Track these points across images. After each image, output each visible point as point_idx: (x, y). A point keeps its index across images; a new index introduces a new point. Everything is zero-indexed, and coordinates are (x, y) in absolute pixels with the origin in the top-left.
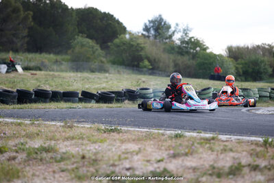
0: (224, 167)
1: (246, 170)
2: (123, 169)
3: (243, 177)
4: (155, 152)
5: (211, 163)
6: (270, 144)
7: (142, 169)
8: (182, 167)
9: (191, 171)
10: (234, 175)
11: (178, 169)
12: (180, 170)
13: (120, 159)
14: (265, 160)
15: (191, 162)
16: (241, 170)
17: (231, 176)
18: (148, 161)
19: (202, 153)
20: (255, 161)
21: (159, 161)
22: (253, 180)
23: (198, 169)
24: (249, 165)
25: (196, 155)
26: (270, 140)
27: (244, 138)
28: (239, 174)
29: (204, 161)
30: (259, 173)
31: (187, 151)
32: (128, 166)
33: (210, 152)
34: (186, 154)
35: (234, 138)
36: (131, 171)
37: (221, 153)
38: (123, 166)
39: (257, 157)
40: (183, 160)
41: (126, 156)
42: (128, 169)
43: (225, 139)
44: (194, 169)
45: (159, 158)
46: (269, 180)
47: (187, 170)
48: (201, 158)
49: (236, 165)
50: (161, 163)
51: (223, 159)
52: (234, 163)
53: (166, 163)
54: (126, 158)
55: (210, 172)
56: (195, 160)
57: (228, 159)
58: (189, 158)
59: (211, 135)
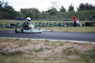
0: (37, 49)
1: (44, 50)
2: (4, 51)
3: (44, 52)
4: (13, 45)
5: (33, 48)
6: (48, 41)
7: (11, 50)
8: (24, 49)
9: (27, 50)
10: (41, 51)
11: (22, 50)
12: (23, 50)
13: (3, 48)
14: (49, 46)
15: (26, 48)
16: (43, 50)
17: (40, 52)
18: (12, 48)
19: (29, 45)
20: (46, 47)
21: (16, 48)
22: (47, 52)
23: (29, 50)
24: (45, 48)
25: (27, 45)
26: (47, 40)
27: (39, 39)
28: (43, 51)
29: (30, 47)
30: (49, 50)
31: (24, 44)
32: (6, 50)
33: (31, 44)
34: (24, 45)
35: (35, 39)
36: (7, 51)
37: (35, 44)
38: (4, 50)
39: (47, 45)
40: (24, 47)
41: (4, 46)
42: (6, 51)
43: (33, 40)
44: (28, 50)
45: (16, 47)
46: (52, 52)
47: (26, 50)
48: (29, 46)
49: (41, 48)
50: (17, 48)
51: (36, 46)
52: (40, 47)
53: (18, 48)
54: (5, 47)
55: (33, 51)
56: (27, 47)
57: (38, 46)
58: (25, 47)
59: (28, 39)
